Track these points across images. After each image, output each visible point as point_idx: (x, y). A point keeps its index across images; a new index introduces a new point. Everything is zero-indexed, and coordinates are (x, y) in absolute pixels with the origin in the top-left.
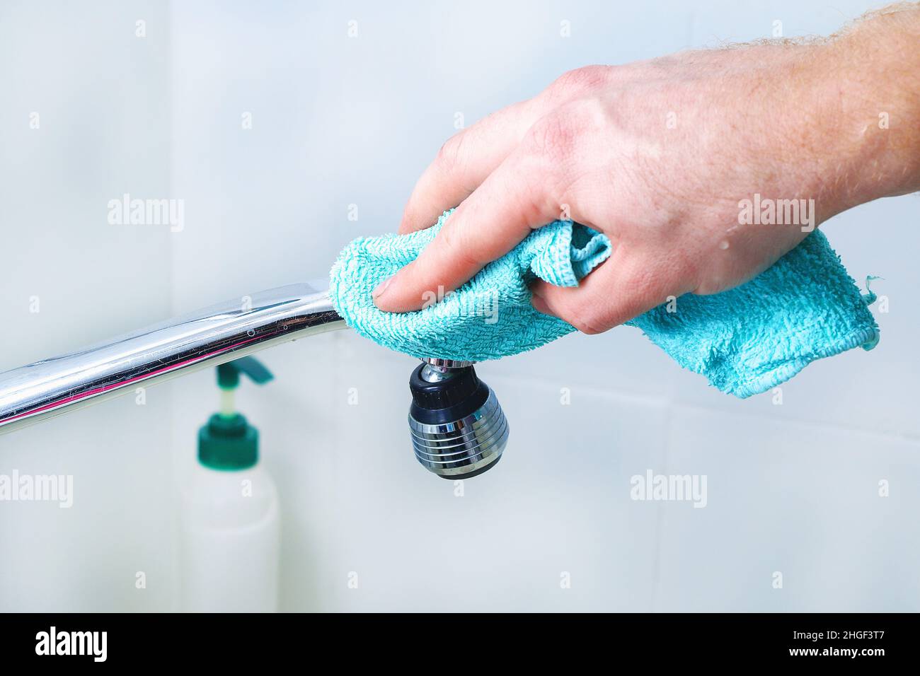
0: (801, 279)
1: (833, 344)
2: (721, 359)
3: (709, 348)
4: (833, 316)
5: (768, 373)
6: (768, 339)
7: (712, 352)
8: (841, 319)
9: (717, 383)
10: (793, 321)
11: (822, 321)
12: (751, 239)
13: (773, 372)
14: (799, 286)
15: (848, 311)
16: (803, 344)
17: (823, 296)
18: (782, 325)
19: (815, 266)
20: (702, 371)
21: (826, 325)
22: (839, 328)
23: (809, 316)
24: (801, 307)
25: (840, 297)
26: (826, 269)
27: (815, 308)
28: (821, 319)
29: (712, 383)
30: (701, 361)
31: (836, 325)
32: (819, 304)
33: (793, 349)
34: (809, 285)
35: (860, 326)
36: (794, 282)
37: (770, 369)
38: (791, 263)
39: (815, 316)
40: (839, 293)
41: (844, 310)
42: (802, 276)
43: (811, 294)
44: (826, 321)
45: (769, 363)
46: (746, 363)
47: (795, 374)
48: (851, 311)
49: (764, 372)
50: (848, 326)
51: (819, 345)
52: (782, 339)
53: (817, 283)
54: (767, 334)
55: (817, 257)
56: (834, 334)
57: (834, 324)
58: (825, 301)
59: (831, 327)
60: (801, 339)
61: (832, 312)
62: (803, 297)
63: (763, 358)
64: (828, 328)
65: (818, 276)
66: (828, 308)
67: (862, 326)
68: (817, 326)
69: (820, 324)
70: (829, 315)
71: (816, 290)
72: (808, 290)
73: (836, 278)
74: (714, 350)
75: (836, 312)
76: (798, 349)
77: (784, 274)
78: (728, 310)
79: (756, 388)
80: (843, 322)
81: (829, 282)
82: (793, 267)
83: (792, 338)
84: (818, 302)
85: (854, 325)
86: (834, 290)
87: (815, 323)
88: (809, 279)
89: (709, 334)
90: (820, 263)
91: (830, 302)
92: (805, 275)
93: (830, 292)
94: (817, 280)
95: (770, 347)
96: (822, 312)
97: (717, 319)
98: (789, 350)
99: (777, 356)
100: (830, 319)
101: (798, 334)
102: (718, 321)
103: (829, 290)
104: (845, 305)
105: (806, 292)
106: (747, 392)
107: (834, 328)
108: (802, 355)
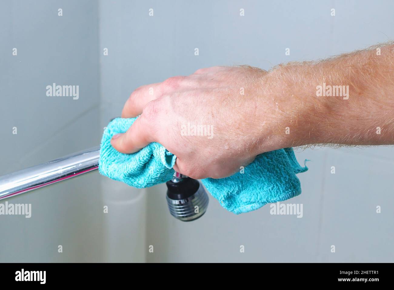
0: (263, 170)
1: (275, 199)
2: (231, 196)
3: (227, 192)
4: (276, 187)
5: (249, 205)
6: (250, 192)
7: (228, 194)
8: (279, 189)
9: (228, 206)
10: (259, 187)
11: (271, 189)
12: (224, 162)
13: (251, 205)
14: (262, 173)
15: (282, 185)
16: (263, 198)
17: (272, 178)
18: (256, 188)
19: (269, 164)
20: (222, 200)
21: (272, 191)
22: (277, 192)
23: (266, 186)
24: (263, 182)
25: (280, 178)
26: (274, 166)
27: (268, 183)
28: (270, 188)
29: (225, 205)
30: (222, 196)
31: (276, 191)
32: (270, 182)
33: (259, 198)
34: (266, 173)
35: (286, 192)
36: (260, 170)
37: (250, 204)
38: (260, 162)
39: (268, 187)
40: (279, 177)
41: (281, 185)
42: (264, 169)
43: (267, 177)
44: (272, 189)
45: (249, 202)
46: (241, 199)
47: (260, 208)
48: (284, 185)
49: (248, 204)
50: (282, 191)
51: (269, 199)
52: (255, 194)
53: (270, 172)
54: (250, 190)
55: (271, 160)
56: (276, 195)
57: (275, 191)
58: (273, 180)
59: (274, 192)
60: (262, 195)
61: (275, 186)
62: (263, 178)
63: (247, 199)
64: (273, 193)
65: (270, 169)
66: (273, 184)
67: (287, 192)
68: (268, 191)
69: (270, 190)
70: (274, 187)
71: (269, 176)
72: (266, 175)
73: (278, 170)
74: (229, 193)
75: (277, 185)
76: (261, 199)
77: (257, 167)
78: (237, 177)
79: (244, 210)
80: (280, 190)
81: (275, 172)
82: (260, 164)
83: (259, 194)
84: (270, 181)
85: (283, 191)
86: (276, 176)
87: (268, 190)
88: (266, 170)
89: (228, 186)
90: (272, 163)
91: (275, 181)
92: (265, 168)
93: (275, 177)
94: (270, 171)
95: (250, 196)
96: (271, 185)
97: (232, 180)
98: (257, 198)
99: (252, 200)
100: (274, 188)
101: (261, 193)
102: (232, 181)
103: (275, 176)
104: (281, 182)
105: (265, 176)
106: (240, 211)
107: (275, 193)
108: (262, 202)
